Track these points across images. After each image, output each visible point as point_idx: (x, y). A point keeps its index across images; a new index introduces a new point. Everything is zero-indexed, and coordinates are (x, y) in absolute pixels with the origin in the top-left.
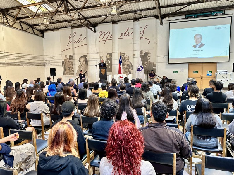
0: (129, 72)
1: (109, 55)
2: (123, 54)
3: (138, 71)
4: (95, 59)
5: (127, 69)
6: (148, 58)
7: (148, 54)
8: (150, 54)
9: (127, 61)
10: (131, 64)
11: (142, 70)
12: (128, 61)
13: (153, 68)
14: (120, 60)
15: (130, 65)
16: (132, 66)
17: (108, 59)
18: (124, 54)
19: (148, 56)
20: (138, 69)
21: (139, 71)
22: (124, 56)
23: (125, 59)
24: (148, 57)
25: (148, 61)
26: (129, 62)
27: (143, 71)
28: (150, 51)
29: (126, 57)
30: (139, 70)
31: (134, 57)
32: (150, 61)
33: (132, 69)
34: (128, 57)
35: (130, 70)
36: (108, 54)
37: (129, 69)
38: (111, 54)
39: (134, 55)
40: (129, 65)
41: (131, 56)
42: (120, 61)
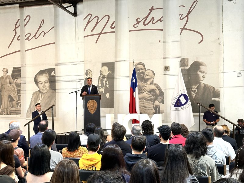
0: (155, 109)
1: (106, 68)
2: (140, 66)
3: (175, 106)
4: (74, 78)
5: (150, 100)
6: (201, 75)
7: (201, 67)
8: (205, 66)
9: (149, 83)
10: (160, 90)
11: (185, 103)
12: (152, 83)
13: (213, 99)
14: (132, 79)
15: (158, 92)
16: (162, 94)
17: (104, 77)
18: (143, 65)
19: (201, 72)
20: (177, 102)
21: (178, 106)
22: (143, 71)
23: (146, 77)
24: (199, 73)
25: (200, 83)
26: (155, 84)
27: (189, 106)
28: (203, 60)
29: (147, 72)
30: (178, 104)
31: (167, 73)
32: (204, 82)
33: (163, 102)
34: (151, 73)
35: (157, 103)
36: (103, 64)
37: (154, 102)
38: (111, 66)
39: (166, 68)
40: (155, 93)
41: (159, 70)
42: (134, 81)
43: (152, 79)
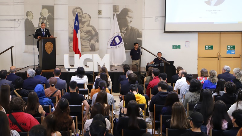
0: (91, 47)
1: (46, 10)
2: (78, 10)
3: (111, 45)
4: (13, 18)
5: (86, 40)
6: (129, 19)
7: (129, 13)
8: (132, 12)
9: (86, 25)
12: (88, 25)
13: (138, 39)
14: (75, 23)
15: (93, 32)
16: (97, 34)
17: (44, 18)
18: (81, 9)
19: (129, 17)
20: (112, 42)
21: (114, 45)
22: (81, 14)
23: (83, 20)
24: (127, 18)
25: (128, 26)
26: (91, 26)
28: (131, 8)
29: (84, 15)
30: (114, 43)
31: (100, 16)
32: (131, 25)
33: (98, 41)
35: (93, 42)
36: (43, 7)
37: (90, 41)
38: (51, 9)
39: (100, 12)
41: (94, 14)
42: (77, 24)
43: (88, 22)
